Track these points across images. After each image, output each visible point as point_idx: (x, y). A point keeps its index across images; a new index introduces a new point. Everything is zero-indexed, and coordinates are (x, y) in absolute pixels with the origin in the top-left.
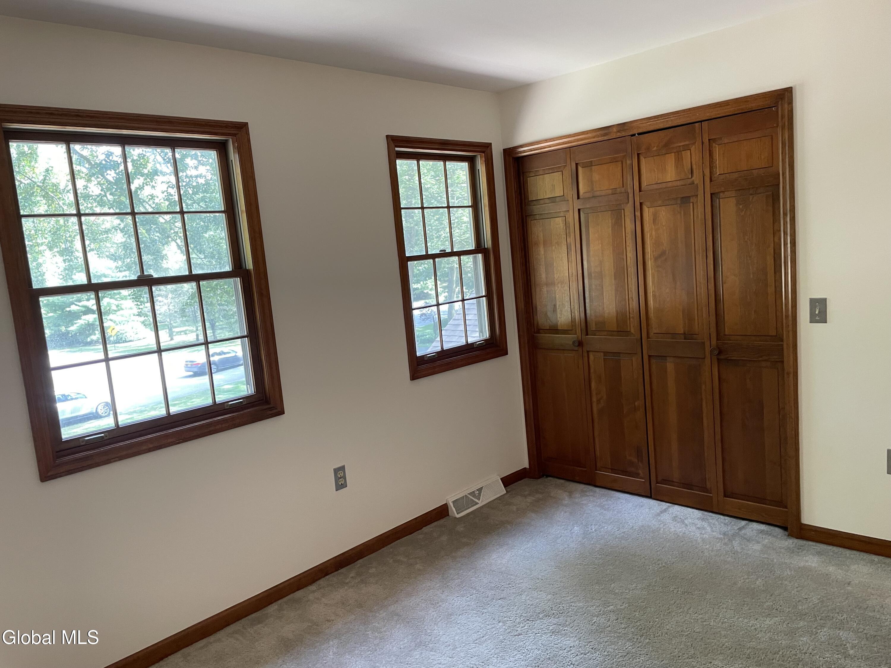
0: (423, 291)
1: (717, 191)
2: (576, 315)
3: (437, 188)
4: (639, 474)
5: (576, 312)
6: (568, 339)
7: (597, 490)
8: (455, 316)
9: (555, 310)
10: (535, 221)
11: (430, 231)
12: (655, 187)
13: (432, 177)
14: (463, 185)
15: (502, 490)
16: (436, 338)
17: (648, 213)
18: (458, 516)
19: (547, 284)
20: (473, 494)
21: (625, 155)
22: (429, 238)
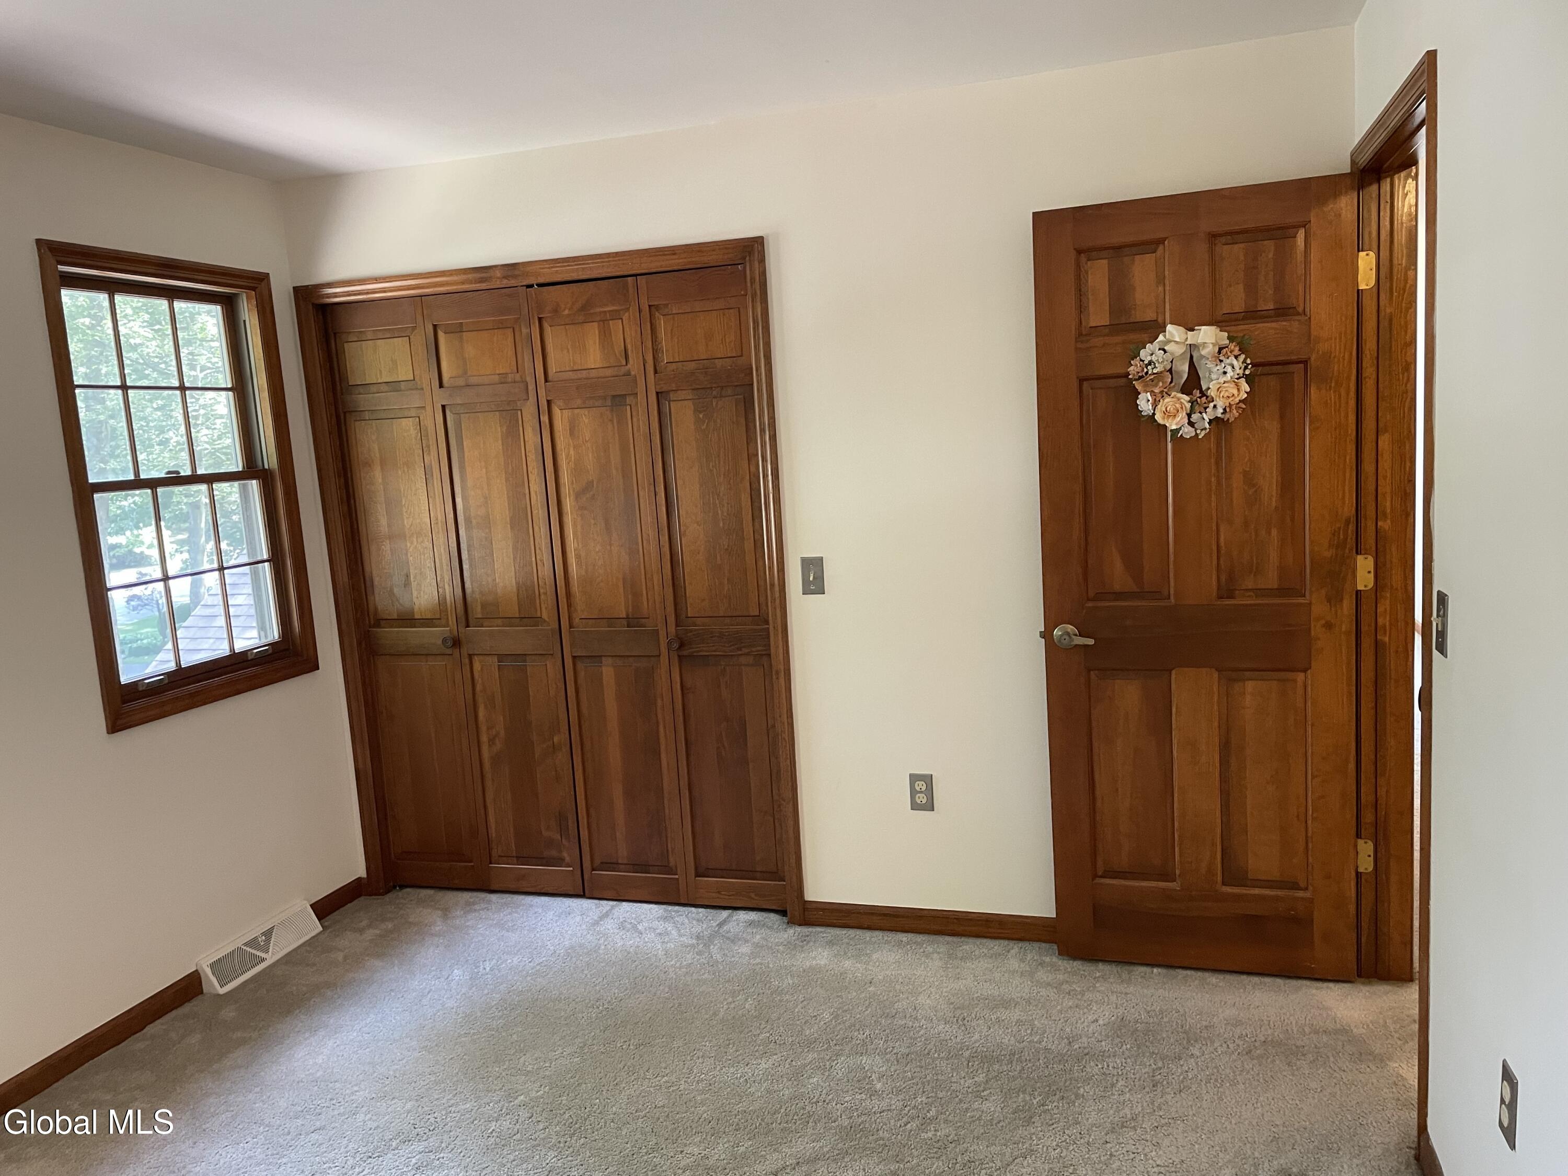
0: (131, 552)
1: (665, 388)
2: (447, 591)
3: (157, 346)
4: (563, 860)
5: (447, 586)
6: (434, 635)
7: (494, 897)
8: (208, 600)
9: (407, 584)
10: (363, 423)
11: (144, 431)
12: (572, 375)
13: (145, 324)
14: (213, 344)
15: (315, 926)
16: (165, 643)
17: (561, 418)
18: (222, 991)
19: (390, 538)
20: (253, 943)
21: (519, 318)
22: (143, 443)
